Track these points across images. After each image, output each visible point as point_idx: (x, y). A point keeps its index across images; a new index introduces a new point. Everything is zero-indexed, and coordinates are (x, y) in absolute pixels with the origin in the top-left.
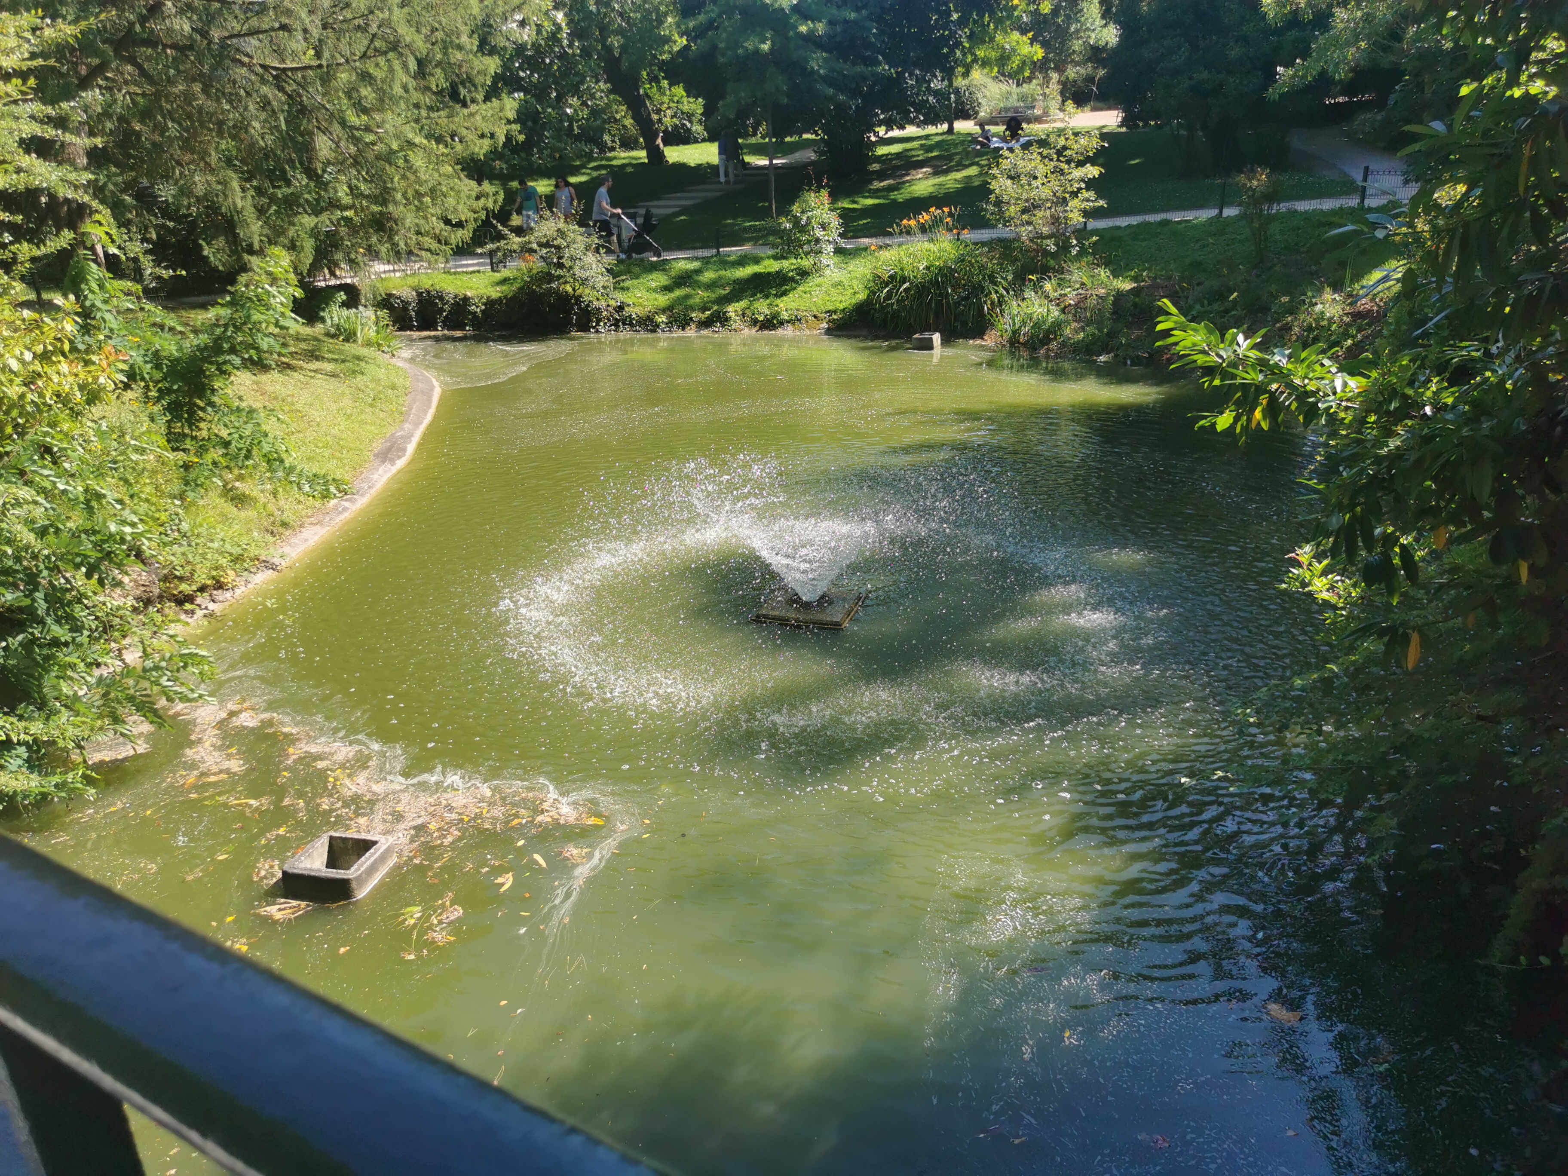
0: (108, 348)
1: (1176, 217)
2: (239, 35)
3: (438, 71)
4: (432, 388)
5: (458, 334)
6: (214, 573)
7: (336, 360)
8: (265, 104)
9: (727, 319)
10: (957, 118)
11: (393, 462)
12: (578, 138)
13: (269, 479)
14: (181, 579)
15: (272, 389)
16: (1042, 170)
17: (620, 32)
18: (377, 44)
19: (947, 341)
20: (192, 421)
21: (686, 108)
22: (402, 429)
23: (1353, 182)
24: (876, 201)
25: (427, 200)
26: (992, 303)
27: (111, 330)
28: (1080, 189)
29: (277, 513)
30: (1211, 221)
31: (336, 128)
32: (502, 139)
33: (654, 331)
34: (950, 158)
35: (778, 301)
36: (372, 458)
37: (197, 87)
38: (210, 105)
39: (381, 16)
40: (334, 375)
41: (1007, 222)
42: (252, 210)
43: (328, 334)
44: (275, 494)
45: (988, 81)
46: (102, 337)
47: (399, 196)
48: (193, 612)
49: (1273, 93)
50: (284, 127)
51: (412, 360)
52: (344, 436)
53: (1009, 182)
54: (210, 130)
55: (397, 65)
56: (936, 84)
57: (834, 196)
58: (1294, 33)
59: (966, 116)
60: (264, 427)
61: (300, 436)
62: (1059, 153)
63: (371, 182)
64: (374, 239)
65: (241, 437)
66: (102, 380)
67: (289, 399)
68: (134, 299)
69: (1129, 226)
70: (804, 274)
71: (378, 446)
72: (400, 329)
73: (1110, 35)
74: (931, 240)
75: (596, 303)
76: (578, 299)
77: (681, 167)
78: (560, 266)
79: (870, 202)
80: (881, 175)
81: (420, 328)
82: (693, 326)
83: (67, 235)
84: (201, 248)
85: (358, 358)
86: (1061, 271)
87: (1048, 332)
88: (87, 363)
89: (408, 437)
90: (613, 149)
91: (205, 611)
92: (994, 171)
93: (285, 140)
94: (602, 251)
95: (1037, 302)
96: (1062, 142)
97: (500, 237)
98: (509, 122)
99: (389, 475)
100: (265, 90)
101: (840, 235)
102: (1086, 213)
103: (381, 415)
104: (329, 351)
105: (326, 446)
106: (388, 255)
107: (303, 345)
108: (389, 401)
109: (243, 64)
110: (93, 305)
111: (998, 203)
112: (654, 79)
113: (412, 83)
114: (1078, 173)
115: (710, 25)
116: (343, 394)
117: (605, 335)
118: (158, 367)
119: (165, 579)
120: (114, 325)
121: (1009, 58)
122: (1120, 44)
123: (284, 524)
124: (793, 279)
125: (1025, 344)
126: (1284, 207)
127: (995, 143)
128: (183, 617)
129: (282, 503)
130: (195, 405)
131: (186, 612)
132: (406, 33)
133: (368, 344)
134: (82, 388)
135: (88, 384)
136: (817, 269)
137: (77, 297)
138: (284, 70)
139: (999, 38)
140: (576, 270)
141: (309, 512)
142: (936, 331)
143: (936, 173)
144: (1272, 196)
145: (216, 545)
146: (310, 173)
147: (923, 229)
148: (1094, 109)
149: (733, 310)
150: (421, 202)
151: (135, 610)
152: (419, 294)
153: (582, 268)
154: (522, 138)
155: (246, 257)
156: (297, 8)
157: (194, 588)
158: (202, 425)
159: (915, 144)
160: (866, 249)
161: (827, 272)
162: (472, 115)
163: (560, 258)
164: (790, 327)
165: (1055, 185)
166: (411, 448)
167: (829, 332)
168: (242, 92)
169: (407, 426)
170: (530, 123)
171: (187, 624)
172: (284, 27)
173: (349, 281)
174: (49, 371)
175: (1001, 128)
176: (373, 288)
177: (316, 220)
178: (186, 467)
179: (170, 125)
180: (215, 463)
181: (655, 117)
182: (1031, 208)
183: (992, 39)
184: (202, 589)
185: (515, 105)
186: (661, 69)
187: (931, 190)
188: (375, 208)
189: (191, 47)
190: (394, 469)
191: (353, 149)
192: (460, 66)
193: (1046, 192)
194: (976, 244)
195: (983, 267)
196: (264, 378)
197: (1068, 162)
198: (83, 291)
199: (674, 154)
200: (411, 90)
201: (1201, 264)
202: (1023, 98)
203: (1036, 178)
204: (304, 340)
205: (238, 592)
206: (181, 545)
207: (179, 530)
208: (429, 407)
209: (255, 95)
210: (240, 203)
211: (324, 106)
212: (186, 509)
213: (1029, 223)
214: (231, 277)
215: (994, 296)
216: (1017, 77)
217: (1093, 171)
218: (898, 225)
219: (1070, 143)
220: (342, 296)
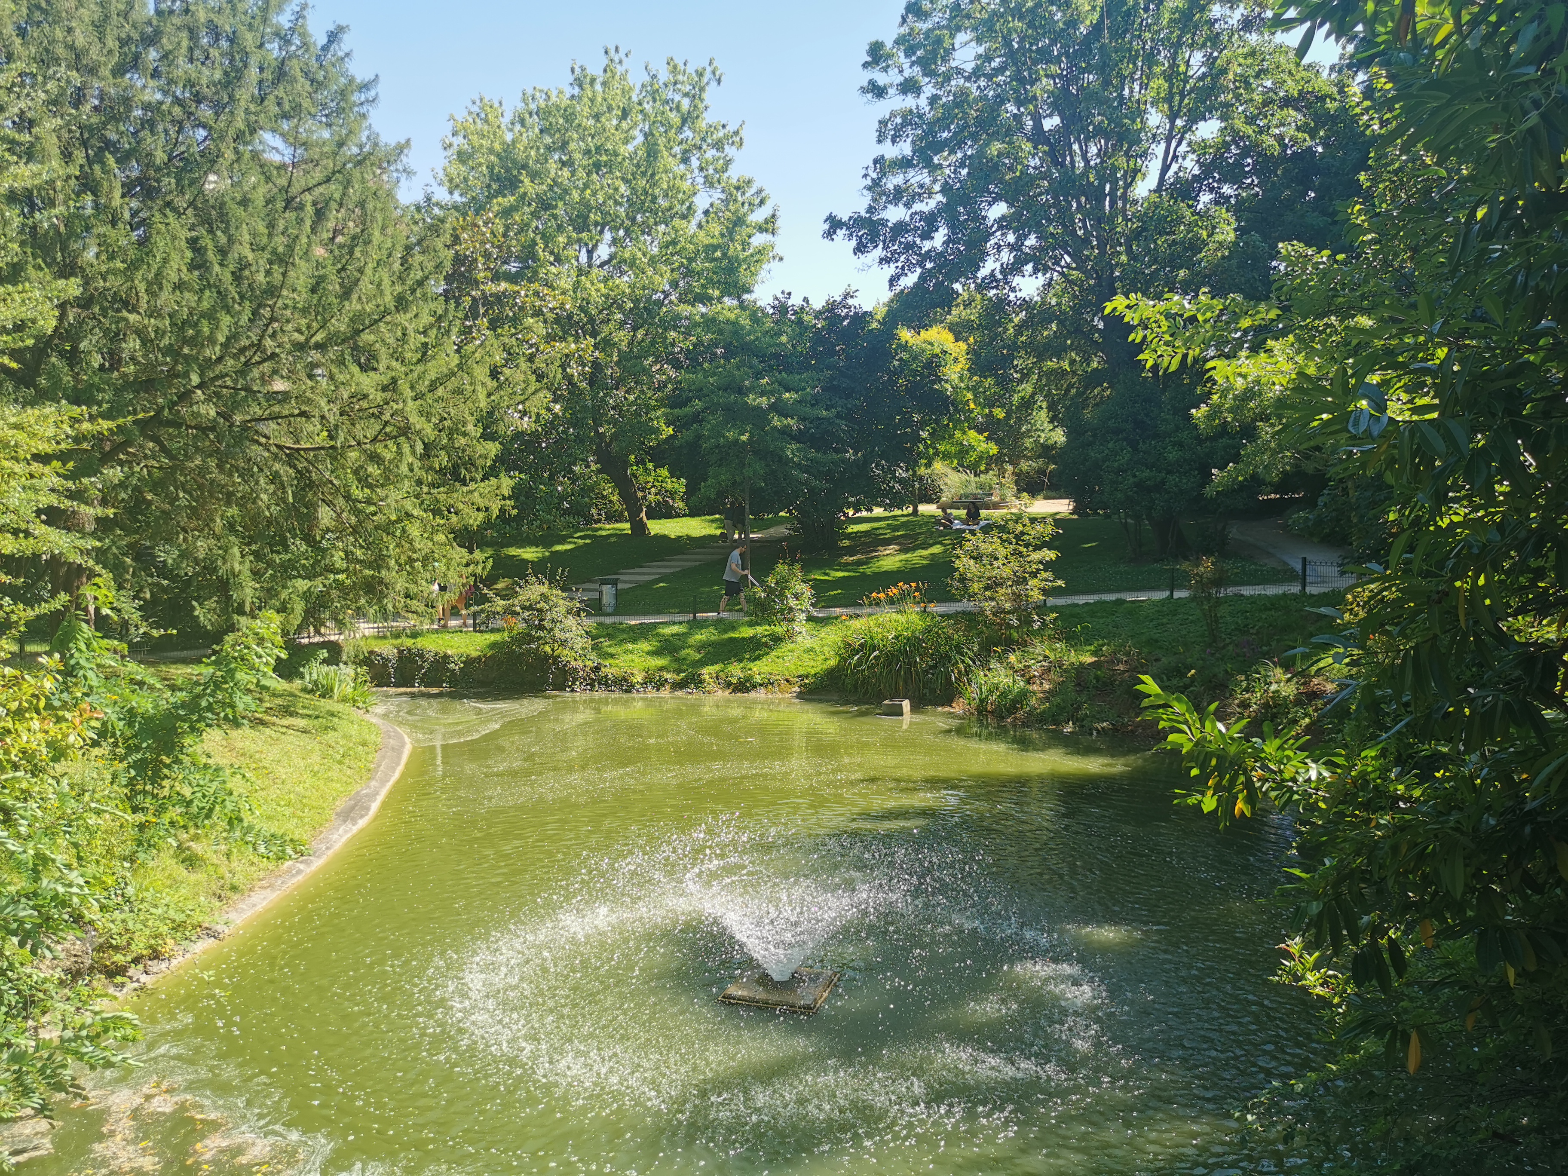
0: (84, 706)
1: (1130, 597)
2: (260, 420)
3: (443, 453)
4: (403, 745)
5: (434, 690)
6: (153, 942)
7: (310, 716)
8: (275, 478)
9: (701, 682)
10: (921, 502)
11: (354, 822)
12: (566, 512)
13: (225, 839)
14: (116, 948)
15: (241, 745)
16: (1002, 552)
17: (613, 422)
18: (388, 429)
19: (916, 708)
20: (156, 778)
21: (669, 486)
22: (368, 787)
23: (1293, 570)
24: (846, 574)
25: (418, 565)
26: (960, 672)
27: (91, 688)
28: (1038, 570)
29: (228, 875)
30: (1162, 602)
31: (340, 502)
32: (495, 512)
33: (628, 691)
34: (915, 537)
35: (751, 665)
36: (333, 817)
37: (212, 463)
38: (223, 479)
39: (395, 407)
40: (305, 731)
41: (972, 596)
42: (249, 573)
43: (304, 690)
44: (228, 855)
45: (949, 471)
46: (79, 695)
47: (392, 563)
48: (123, 985)
49: (1209, 491)
50: (291, 500)
51: (385, 716)
52: (308, 794)
53: (972, 562)
54: (218, 499)
55: (406, 449)
56: (900, 473)
57: (806, 569)
58: (1225, 441)
59: (929, 501)
60: (229, 786)
61: (263, 793)
62: (1018, 537)
63: (368, 549)
64: (363, 601)
65: (204, 796)
66: (71, 739)
67: (257, 756)
68: (118, 657)
69: (1087, 604)
70: (777, 640)
71: (341, 804)
72: (377, 686)
73: (1059, 437)
74: (899, 612)
75: (573, 663)
76: (556, 659)
77: (663, 539)
78: (541, 627)
79: (840, 574)
80: (851, 551)
81: (396, 685)
82: (668, 687)
83: (63, 597)
84: (193, 608)
85: (333, 715)
86: (1025, 644)
87: (1014, 702)
88: (59, 720)
89: (373, 796)
90: (599, 521)
91: (136, 985)
92: (958, 552)
93: (291, 511)
94: (583, 614)
95: (1002, 672)
96: (1020, 528)
97: (485, 599)
98: (504, 498)
99: (349, 835)
100: (277, 466)
101: (812, 605)
102: (1044, 591)
103: (349, 772)
104: (304, 707)
105: (288, 804)
106: (375, 616)
107: (279, 701)
108: (357, 758)
109: (260, 444)
110: (78, 663)
111: (963, 580)
112: (640, 462)
113: (417, 464)
114: (1036, 556)
115: (696, 418)
116: (312, 751)
117: (580, 695)
118: (130, 724)
119: (100, 949)
120: (94, 682)
121: (967, 452)
122: (1069, 442)
123: (234, 888)
124: (766, 645)
125: (992, 712)
126: (1231, 591)
127: (957, 525)
128: (111, 990)
129: (234, 864)
130: (161, 762)
131: (116, 986)
132: (417, 421)
133: (344, 700)
134: (49, 745)
135: (57, 741)
136: (790, 635)
137: (63, 656)
138: (298, 450)
139: (958, 434)
140: (557, 632)
141: (262, 874)
142: (905, 697)
143: (904, 550)
144: (1220, 581)
145: (159, 911)
146: (309, 539)
147: (891, 601)
148: (1046, 498)
149: (707, 672)
150: (412, 567)
151: (62, 983)
152: (400, 652)
153: (562, 630)
154: (515, 512)
155: (235, 617)
156: (318, 398)
157: (129, 959)
158: (165, 783)
159: (882, 524)
160: (836, 618)
161: (799, 639)
162: (471, 492)
163: (541, 620)
164: (763, 690)
165: (1014, 565)
166: (375, 806)
167: (800, 696)
168: (255, 469)
169: (373, 783)
170: (522, 498)
171: (116, 998)
172: (302, 414)
173: (332, 638)
174: (20, 729)
175: (963, 513)
176: (357, 647)
177: (310, 584)
178: (142, 827)
179: (181, 495)
180: (172, 823)
181: (640, 494)
182: (994, 585)
183: (952, 436)
184: (136, 961)
185: (511, 483)
186: (647, 453)
187: (898, 565)
188: (369, 572)
189: (213, 429)
190: (355, 829)
191: (353, 520)
192: (464, 451)
193: (1007, 572)
194: (942, 616)
195: (949, 638)
196: (235, 733)
197: (1027, 546)
198: (69, 650)
199: (656, 527)
200: (416, 469)
201: (1157, 641)
202: (981, 486)
203: (997, 559)
204: (281, 696)
205: (174, 962)
206: (122, 911)
207: (123, 895)
208: (398, 764)
209: (266, 470)
210: (237, 567)
211: (331, 482)
212: (135, 871)
213: (992, 599)
214: (217, 637)
215: (961, 666)
216: (974, 469)
217: (1050, 555)
218: (868, 597)
219: (1027, 529)
220: (324, 654)
